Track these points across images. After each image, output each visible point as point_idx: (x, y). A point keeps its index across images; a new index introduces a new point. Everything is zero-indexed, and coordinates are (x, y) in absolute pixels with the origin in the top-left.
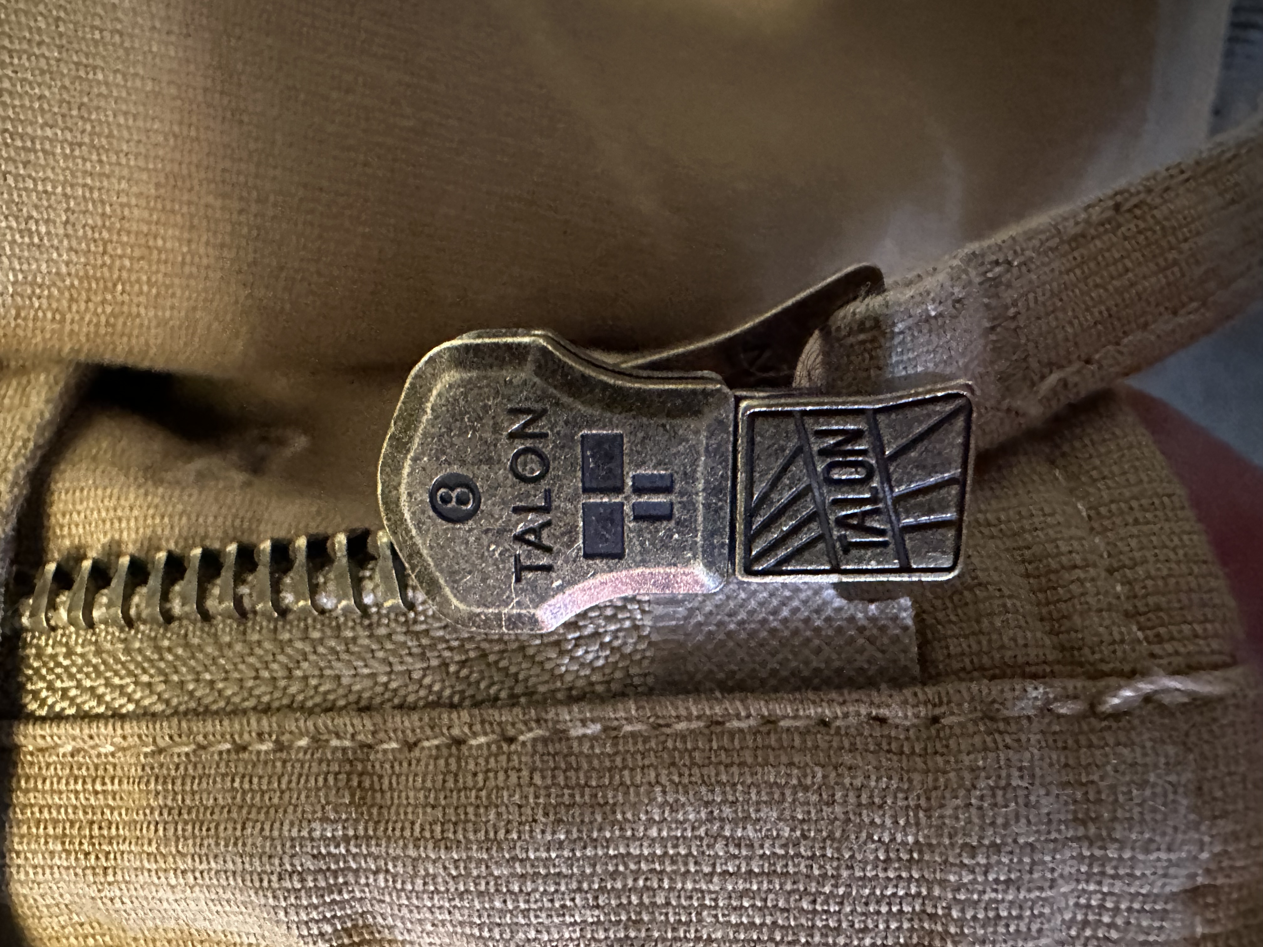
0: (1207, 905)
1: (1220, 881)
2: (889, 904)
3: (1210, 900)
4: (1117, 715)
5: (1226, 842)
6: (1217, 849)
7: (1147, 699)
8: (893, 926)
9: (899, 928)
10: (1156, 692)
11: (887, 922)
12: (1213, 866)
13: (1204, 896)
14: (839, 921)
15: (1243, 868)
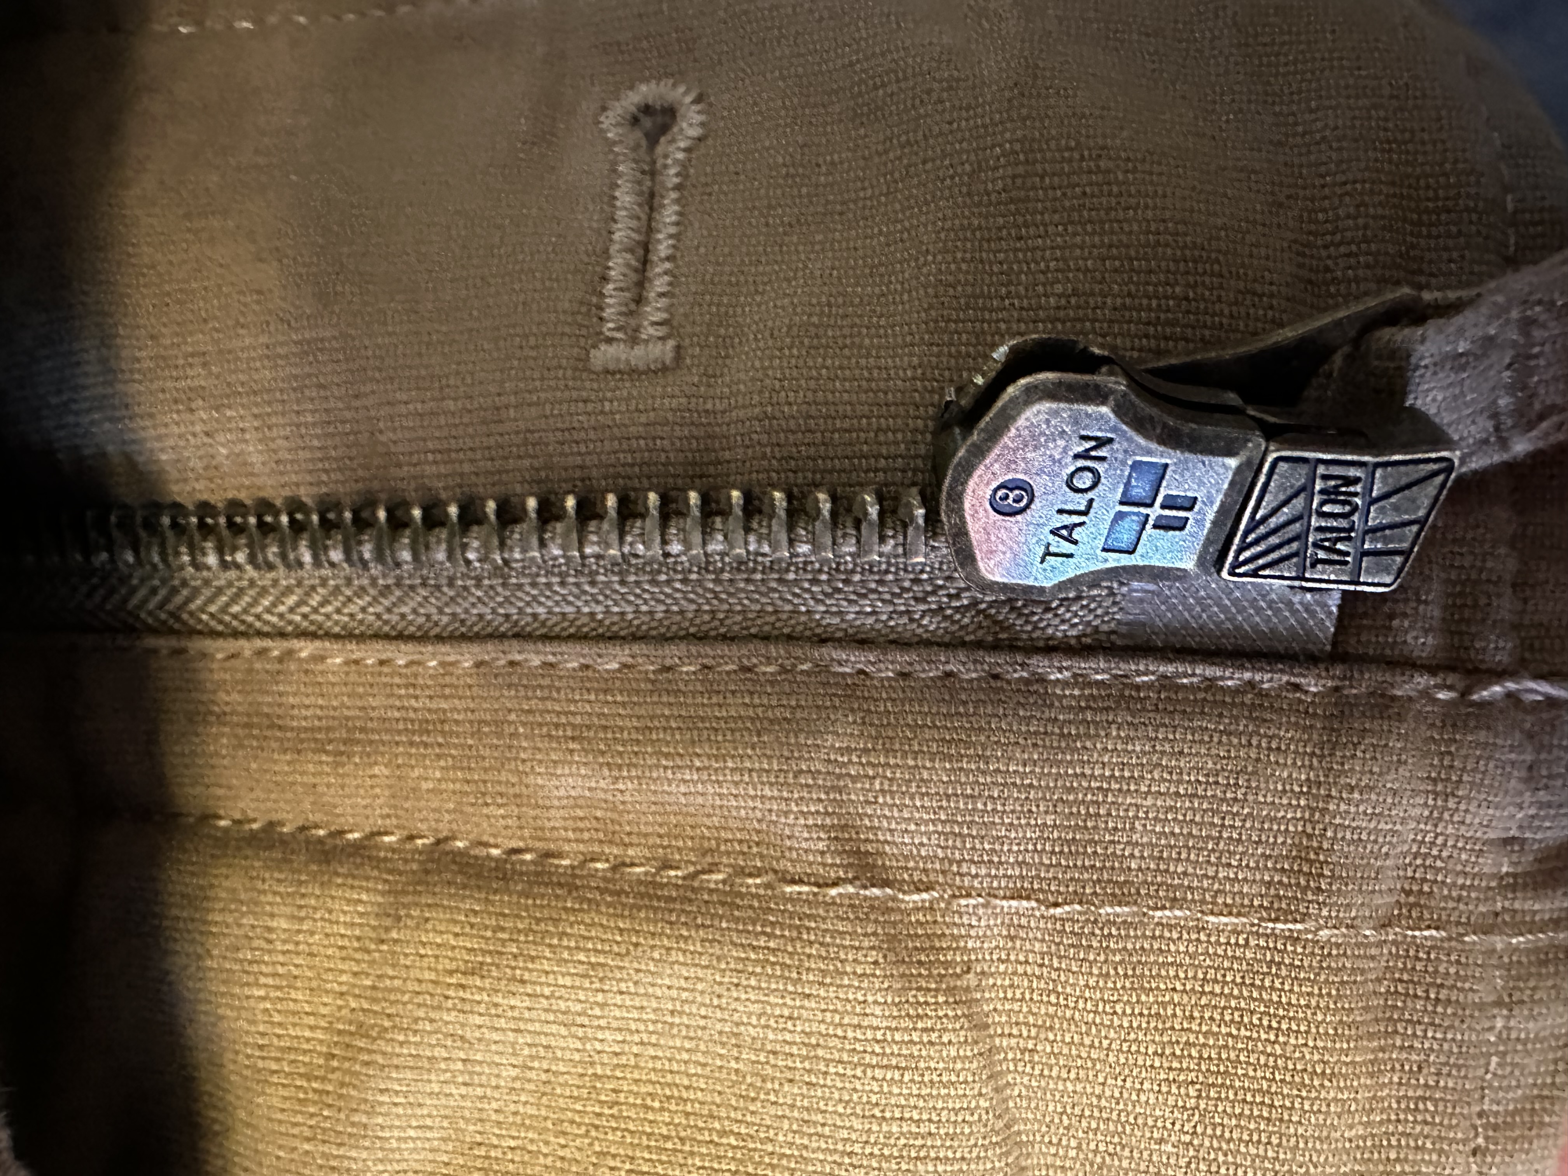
0: (1513, 851)
1: (1528, 835)
2: (1279, 824)
3: (1516, 848)
4: (1482, 704)
5: (1540, 808)
6: (1532, 811)
7: (1509, 695)
8: (1280, 840)
9: (1284, 843)
10: (1518, 690)
11: (1275, 837)
12: (1525, 824)
13: (1512, 844)
14: (1240, 834)
15: (1549, 828)
